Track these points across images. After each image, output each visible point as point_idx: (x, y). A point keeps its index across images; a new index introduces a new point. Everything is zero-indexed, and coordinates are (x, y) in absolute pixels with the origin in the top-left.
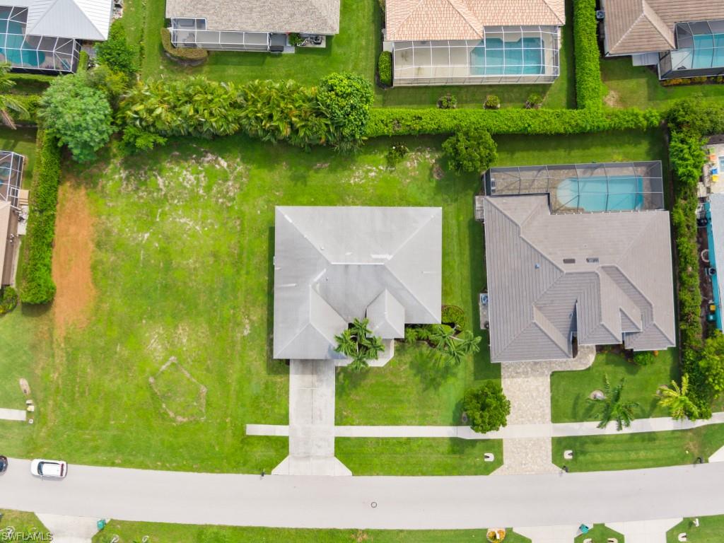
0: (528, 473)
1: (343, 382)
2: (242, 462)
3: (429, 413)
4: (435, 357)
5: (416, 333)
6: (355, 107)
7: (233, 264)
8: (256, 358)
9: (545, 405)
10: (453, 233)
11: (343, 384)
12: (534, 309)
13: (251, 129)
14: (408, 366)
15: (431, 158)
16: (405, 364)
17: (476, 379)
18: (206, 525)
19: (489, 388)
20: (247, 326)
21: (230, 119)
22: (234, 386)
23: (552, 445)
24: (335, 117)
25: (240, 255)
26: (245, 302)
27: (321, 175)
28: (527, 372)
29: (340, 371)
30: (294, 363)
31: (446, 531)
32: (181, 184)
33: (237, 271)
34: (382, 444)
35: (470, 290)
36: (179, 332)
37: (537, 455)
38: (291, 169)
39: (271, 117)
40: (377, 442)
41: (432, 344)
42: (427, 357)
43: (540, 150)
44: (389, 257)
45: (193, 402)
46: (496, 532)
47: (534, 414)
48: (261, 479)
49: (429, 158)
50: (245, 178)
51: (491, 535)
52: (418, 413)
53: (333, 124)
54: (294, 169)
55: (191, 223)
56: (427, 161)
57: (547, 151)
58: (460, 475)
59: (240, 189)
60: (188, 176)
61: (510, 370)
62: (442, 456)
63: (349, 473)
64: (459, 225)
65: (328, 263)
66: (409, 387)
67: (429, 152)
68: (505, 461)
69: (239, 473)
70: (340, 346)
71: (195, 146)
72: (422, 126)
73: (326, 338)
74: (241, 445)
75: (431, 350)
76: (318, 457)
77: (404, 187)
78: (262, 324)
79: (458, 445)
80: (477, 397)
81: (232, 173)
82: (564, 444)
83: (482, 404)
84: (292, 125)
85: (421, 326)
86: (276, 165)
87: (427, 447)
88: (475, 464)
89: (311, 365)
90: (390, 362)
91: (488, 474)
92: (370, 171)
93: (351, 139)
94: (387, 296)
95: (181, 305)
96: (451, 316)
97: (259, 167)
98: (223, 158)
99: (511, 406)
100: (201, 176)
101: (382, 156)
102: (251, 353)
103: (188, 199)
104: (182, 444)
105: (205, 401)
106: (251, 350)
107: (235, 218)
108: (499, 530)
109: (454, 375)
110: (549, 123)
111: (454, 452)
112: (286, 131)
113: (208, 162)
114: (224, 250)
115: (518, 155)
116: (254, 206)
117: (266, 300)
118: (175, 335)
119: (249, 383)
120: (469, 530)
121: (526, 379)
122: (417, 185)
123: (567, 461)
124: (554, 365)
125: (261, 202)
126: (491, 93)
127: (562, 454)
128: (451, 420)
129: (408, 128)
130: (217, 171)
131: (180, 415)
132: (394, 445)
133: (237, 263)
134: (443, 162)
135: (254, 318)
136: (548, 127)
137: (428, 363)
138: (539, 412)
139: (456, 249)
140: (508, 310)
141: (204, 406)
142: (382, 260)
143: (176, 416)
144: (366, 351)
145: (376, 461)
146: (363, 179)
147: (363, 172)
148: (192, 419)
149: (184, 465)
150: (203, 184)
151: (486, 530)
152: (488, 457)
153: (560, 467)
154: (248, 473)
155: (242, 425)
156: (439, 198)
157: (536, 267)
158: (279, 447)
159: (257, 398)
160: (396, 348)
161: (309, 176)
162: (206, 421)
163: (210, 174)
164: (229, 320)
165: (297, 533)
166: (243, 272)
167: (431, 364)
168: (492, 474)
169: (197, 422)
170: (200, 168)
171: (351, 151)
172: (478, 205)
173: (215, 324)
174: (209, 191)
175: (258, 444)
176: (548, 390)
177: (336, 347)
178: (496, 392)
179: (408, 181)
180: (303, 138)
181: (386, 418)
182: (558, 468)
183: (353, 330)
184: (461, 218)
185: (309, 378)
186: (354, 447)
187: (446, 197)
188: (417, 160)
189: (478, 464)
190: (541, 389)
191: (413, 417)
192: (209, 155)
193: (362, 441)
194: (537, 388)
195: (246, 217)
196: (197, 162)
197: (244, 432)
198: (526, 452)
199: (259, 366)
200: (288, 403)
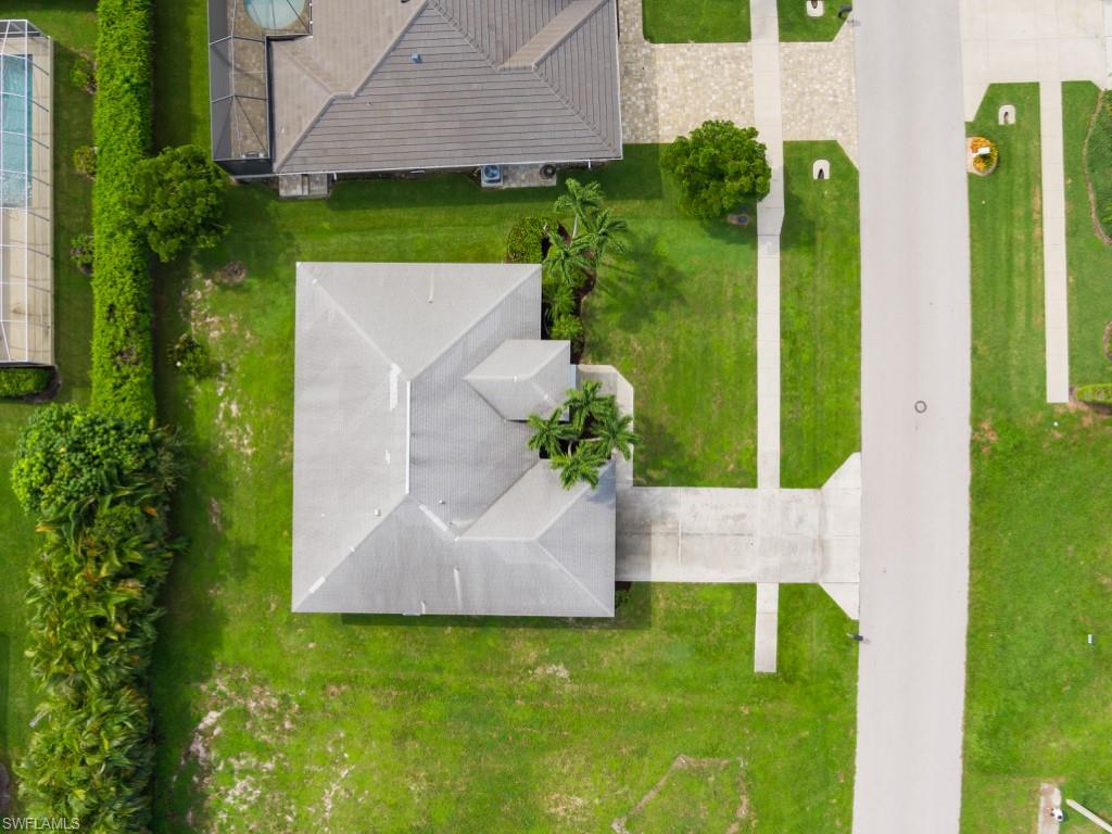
0: (853, 91)
1: (666, 471)
2: (832, 682)
3: (730, 294)
4: (615, 281)
5: (562, 317)
6: (78, 442)
7: (419, 699)
8: (617, 652)
9: (713, 55)
10: (357, 243)
11: (669, 469)
12: (507, 65)
13: (127, 664)
14: (632, 337)
15: (202, 287)
16: (628, 341)
17: (659, 195)
18: (964, 756)
19: (676, 164)
20: (549, 671)
21: (107, 707)
22: (676, 699)
23: (794, 40)
24: (96, 485)
25: (400, 684)
26: (499, 673)
27: (235, 516)
28: (645, 90)
29: (644, 478)
30: (625, 572)
31: (972, 258)
32: (254, 807)
33: (433, 691)
34: (796, 389)
35: (476, 208)
36: (562, 814)
37: (815, 71)
38: (223, 578)
39: (100, 622)
40: (791, 401)
41: (587, 285)
42: (614, 296)
43: (188, 64)
44: (396, 370)
45: (707, 785)
46: (975, 155)
47: (731, 76)
48: (868, 642)
49: (202, 291)
50: (241, 673)
51: (982, 165)
52: (729, 314)
53: (114, 490)
54: (222, 572)
55: (334, 787)
56: (207, 297)
57: (189, 50)
58: (858, 231)
59: (264, 682)
60: (237, 793)
61: (640, 125)
62: (820, 265)
63: (854, 459)
64: (338, 230)
65: (407, 501)
66: (677, 333)
67: (190, 292)
68: (829, 135)
69: (856, 687)
70: (585, 476)
71: (175, 778)
72: (128, 304)
73: (570, 504)
74: (798, 683)
75: (601, 288)
76: (823, 522)
77: (260, 344)
78: (545, 639)
79: (797, 233)
80: (694, 190)
81: (231, 701)
82: (791, 16)
83: (711, 178)
84: (118, 577)
85: (546, 306)
86: (214, 609)
87: (800, 297)
88: (835, 199)
89: (629, 537)
90: (621, 373)
91: (857, 172)
92: (227, 413)
93: (151, 453)
94: (479, 376)
95: (506, 808)
96: (527, 246)
97: (220, 646)
98: (200, 720)
99: (714, 121)
100: (236, 764)
101: (198, 389)
102: (606, 663)
103: (285, 794)
104: (797, 807)
105: (705, 760)
106: (599, 662)
107: (325, 695)
108: (970, 150)
109: (652, 241)
110: (125, 40)
111: (812, 242)
112: (132, 589)
113: (208, 750)
114: (389, 719)
115: (197, 110)
116: (299, 655)
117: (494, 630)
118: (568, 823)
119: (667, 665)
120: (971, 211)
121: (660, 92)
122: (258, 316)
123: (829, 9)
124: (631, 34)
125: (291, 641)
126: (71, 165)
127: (815, 20)
128: (746, 248)
129: (133, 333)
130: (226, 733)
131: (735, 812)
132: (796, 366)
133: (417, 691)
134: (211, 263)
135: (533, 655)
136: (134, 42)
137: (626, 294)
138: (727, 66)
139: (390, 237)
140: (510, 122)
141: (717, 760)
142: (401, 387)
143: (737, 820)
144: (597, 422)
145: (830, 403)
146: (245, 430)
147: (229, 428)
148: (743, 786)
149: (840, 801)
150: (254, 761)
151: (971, 176)
152: (821, 171)
153: (840, 25)
154: (855, 668)
155: (755, 682)
156: (283, 272)
157: (419, 60)
158: (801, 604)
159: (700, 651)
160: (594, 362)
161: (237, 541)
162: (747, 756)
163: (233, 746)
164: (536, 708)
165: (979, 567)
166: (437, 679)
167: (629, 289)
168: (855, 163)
169: (750, 774)
170: (220, 768)
171: (178, 455)
172: (297, 191)
173: (544, 738)
174: (268, 750)
175: (794, 648)
176: (682, 48)
177: (587, 486)
178: (683, 148)
179: (248, 336)
180: (148, 553)
181: (741, 382)
182: (841, 30)
183: (551, 449)
184: (326, 225)
185: (658, 541)
186: (800, 448)
187: (282, 257)
188: (206, 316)
189: (837, 194)
190: (680, 62)
191: (739, 325)
192: (193, 748)
193: (789, 430)
194: (679, 70)
195: (322, 673)
196: (209, 772)
197: (770, 677)
198: (811, 93)
199: (633, 645)
200: (709, 584)
